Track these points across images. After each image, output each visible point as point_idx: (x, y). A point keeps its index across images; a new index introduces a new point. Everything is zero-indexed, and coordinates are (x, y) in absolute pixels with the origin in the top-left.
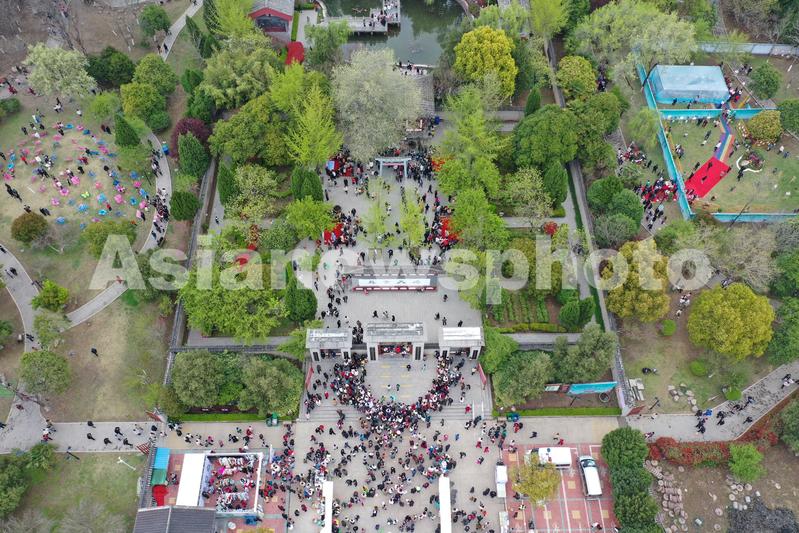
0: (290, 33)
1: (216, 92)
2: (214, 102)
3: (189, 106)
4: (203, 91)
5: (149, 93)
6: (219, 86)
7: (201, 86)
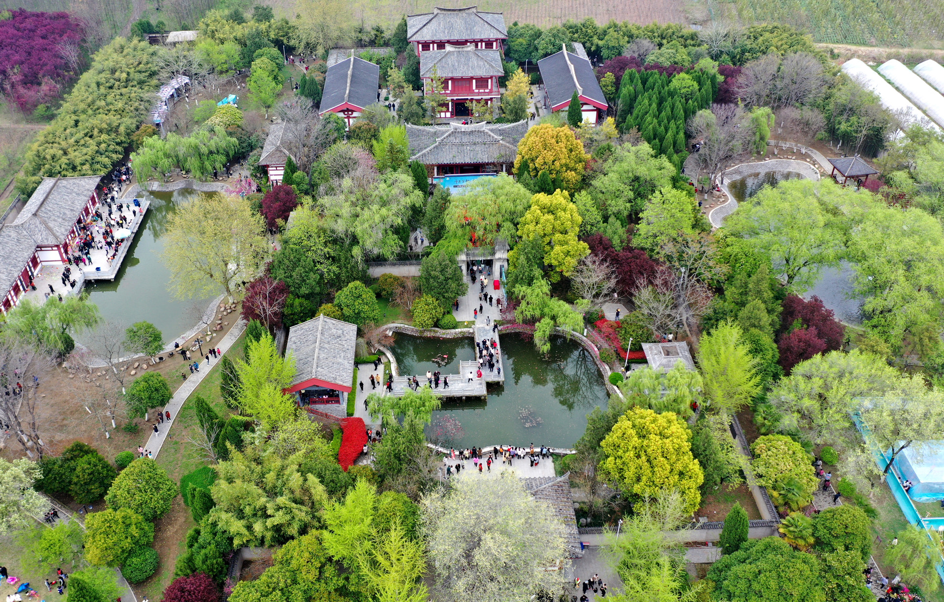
0: (344, 405)
1: (236, 526)
2: (231, 539)
3: (191, 546)
4: (214, 524)
5: (129, 525)
6: (240, 515)
7: (213, 515)
